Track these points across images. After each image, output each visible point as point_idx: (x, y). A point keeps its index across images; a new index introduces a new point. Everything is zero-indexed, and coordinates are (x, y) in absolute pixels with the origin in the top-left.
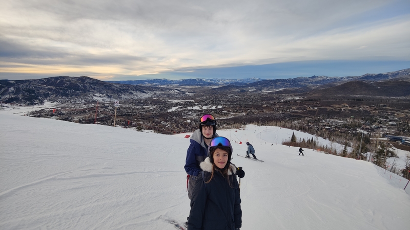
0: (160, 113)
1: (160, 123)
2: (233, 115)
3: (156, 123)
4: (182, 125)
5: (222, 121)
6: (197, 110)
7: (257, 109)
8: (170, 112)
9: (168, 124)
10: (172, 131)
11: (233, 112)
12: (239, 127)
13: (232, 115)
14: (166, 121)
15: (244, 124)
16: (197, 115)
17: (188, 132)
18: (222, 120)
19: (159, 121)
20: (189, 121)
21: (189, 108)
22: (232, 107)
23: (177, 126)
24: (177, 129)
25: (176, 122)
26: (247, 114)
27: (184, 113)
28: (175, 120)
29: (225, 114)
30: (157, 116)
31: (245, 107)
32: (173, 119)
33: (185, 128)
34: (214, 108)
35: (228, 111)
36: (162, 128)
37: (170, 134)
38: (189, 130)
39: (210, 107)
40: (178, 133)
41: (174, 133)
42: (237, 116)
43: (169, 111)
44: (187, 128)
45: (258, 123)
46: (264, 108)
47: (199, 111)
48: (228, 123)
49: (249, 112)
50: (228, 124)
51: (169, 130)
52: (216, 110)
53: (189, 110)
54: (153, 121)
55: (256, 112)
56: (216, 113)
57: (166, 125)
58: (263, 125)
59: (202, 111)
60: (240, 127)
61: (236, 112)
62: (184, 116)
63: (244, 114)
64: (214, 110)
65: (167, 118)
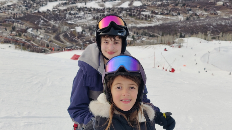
0: (25, 14)
1: (25, 31)
2: (162, 19)
3: (18, 31)
4: (66, 36)
5: (141, 31)
6: (94, 9)
7: (206, 10)
8: (44, 12)
9: (41, 34)
10: (48, 46)
11: (162, 14)
12: (171, 41)
13: (158, 20)
14: (37, 28)
15: (181, 36)
16: (94, 18)
17: (77, 49)
18: (141, 28)
19: (24, 27)
20: (79, 29)
21: (80, 5)
22: (159, 6)
23: (57, 38)
24: (56, 44)
25: (55, 30)
26: (188, 19)
27: (70, 14)
28: (54, 27)
29: (147, 18)
30: (20, 18)
31: (184, 5)
32: (49, 25)
33: (71, 41)
34: (126, 5)
35: (153, 12)
36: (29, 41)
37: (44, 51)
38: (79, 45)
39: (119, 4)
40: (59, 50)
41: (52, 50)
42: (168, 22)
43: (43, 9)
44: (76, 42)
45: (206, 35)
46: (219, 8)
47: (98, 11)
48: (151, 33)
49: (191, 16)
50: (151, 36)
51: (42, 44)
52: (130, 9)
53: (80, 9)
54: (14, 29)
55: (203, 16)
56: (130, 15)
57: (36, 36)
58: (214, 38)
59: (103, 11)
60: (174, 43)
61: (168, 14)
62: (70, 19)
63: (181, 18)
64: (126, 10)
65: (38, 23)
